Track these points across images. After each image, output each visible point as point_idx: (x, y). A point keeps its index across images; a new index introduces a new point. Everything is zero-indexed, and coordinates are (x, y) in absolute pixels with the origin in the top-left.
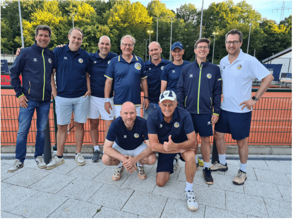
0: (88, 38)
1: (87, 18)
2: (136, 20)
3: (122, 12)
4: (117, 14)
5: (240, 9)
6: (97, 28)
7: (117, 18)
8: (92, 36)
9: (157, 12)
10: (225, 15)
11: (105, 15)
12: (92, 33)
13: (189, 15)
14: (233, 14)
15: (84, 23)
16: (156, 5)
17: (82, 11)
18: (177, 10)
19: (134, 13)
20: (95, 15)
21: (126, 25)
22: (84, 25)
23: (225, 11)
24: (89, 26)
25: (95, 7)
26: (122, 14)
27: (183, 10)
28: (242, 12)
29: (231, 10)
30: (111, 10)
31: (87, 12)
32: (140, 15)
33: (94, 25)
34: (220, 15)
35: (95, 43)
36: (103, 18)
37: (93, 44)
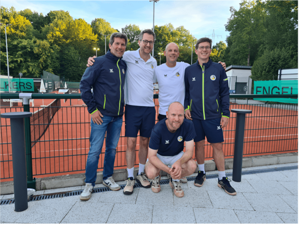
0: (23, 53)
1: (21, 31)
2: (80, 36)
3: (64, 27)
4: (58, 29)
5: (179, 33)
6: (35, 42)
7: (58, 33)
8: (29, 51)
9: (102, 30)
10: (167, 37)
11: (44, 29)
12: (28, 48)
13: (134, 36)
14: (174, 38)
15: (17, 36)
16: (101, 24)
17: (15, 24)
18: (123, 29)
19: (77, 29)
20: (32, 29)
21: (68, 41)
22: (18, 38)
23: (167, 34)
24: (24, 40)
25: (31, 21)
26: (64, 29)
27: (128, 30)
28: (181, 36)
29: (172, 33)
30: (51, 24)
31: (21, 24)
32: (84, 32)
33: (31, 39)
34: (163, 38)
35: (32, 58)
36: (41, 32)
37: (29, 60)
